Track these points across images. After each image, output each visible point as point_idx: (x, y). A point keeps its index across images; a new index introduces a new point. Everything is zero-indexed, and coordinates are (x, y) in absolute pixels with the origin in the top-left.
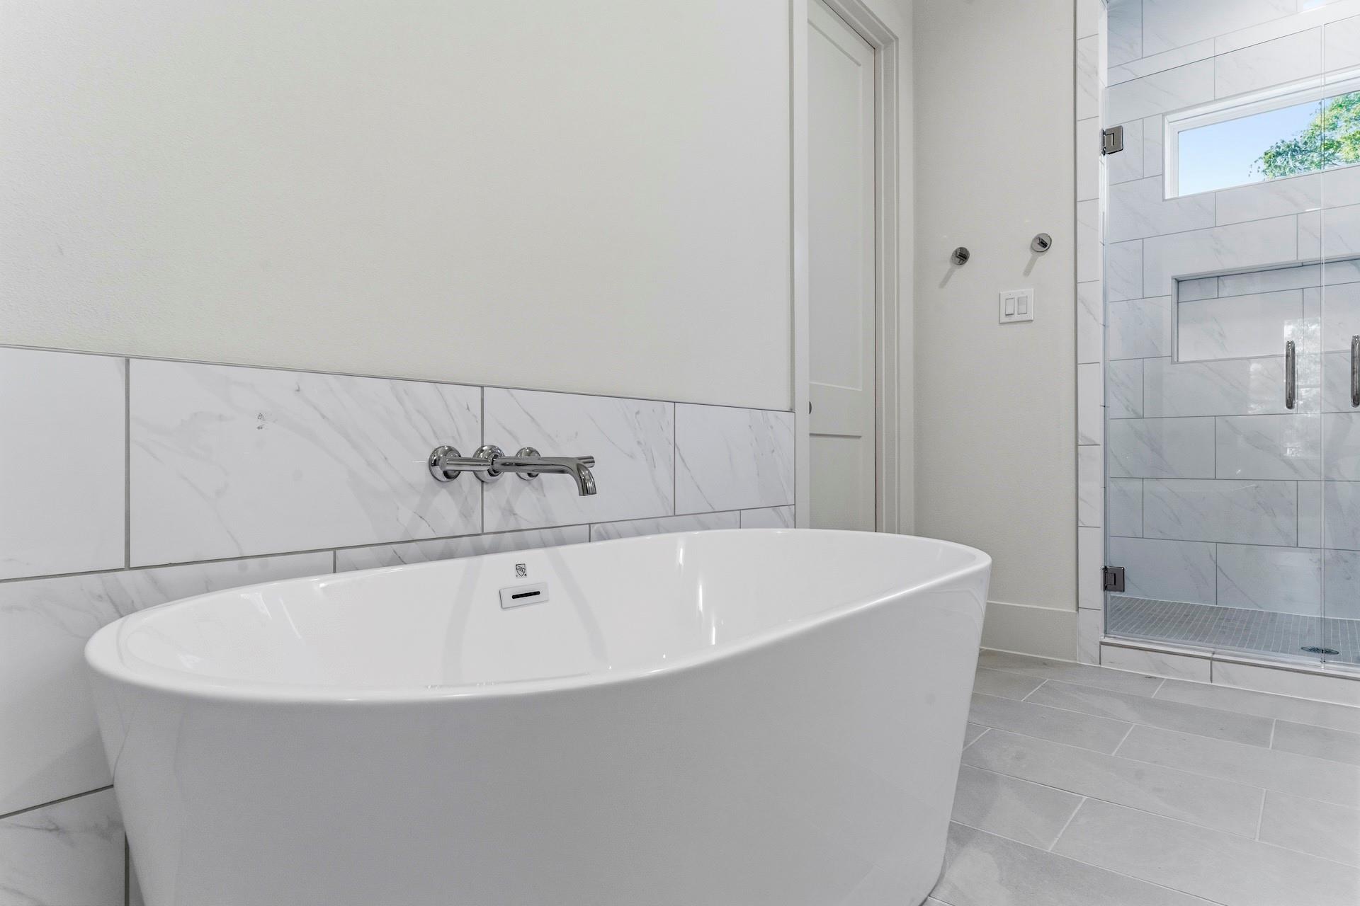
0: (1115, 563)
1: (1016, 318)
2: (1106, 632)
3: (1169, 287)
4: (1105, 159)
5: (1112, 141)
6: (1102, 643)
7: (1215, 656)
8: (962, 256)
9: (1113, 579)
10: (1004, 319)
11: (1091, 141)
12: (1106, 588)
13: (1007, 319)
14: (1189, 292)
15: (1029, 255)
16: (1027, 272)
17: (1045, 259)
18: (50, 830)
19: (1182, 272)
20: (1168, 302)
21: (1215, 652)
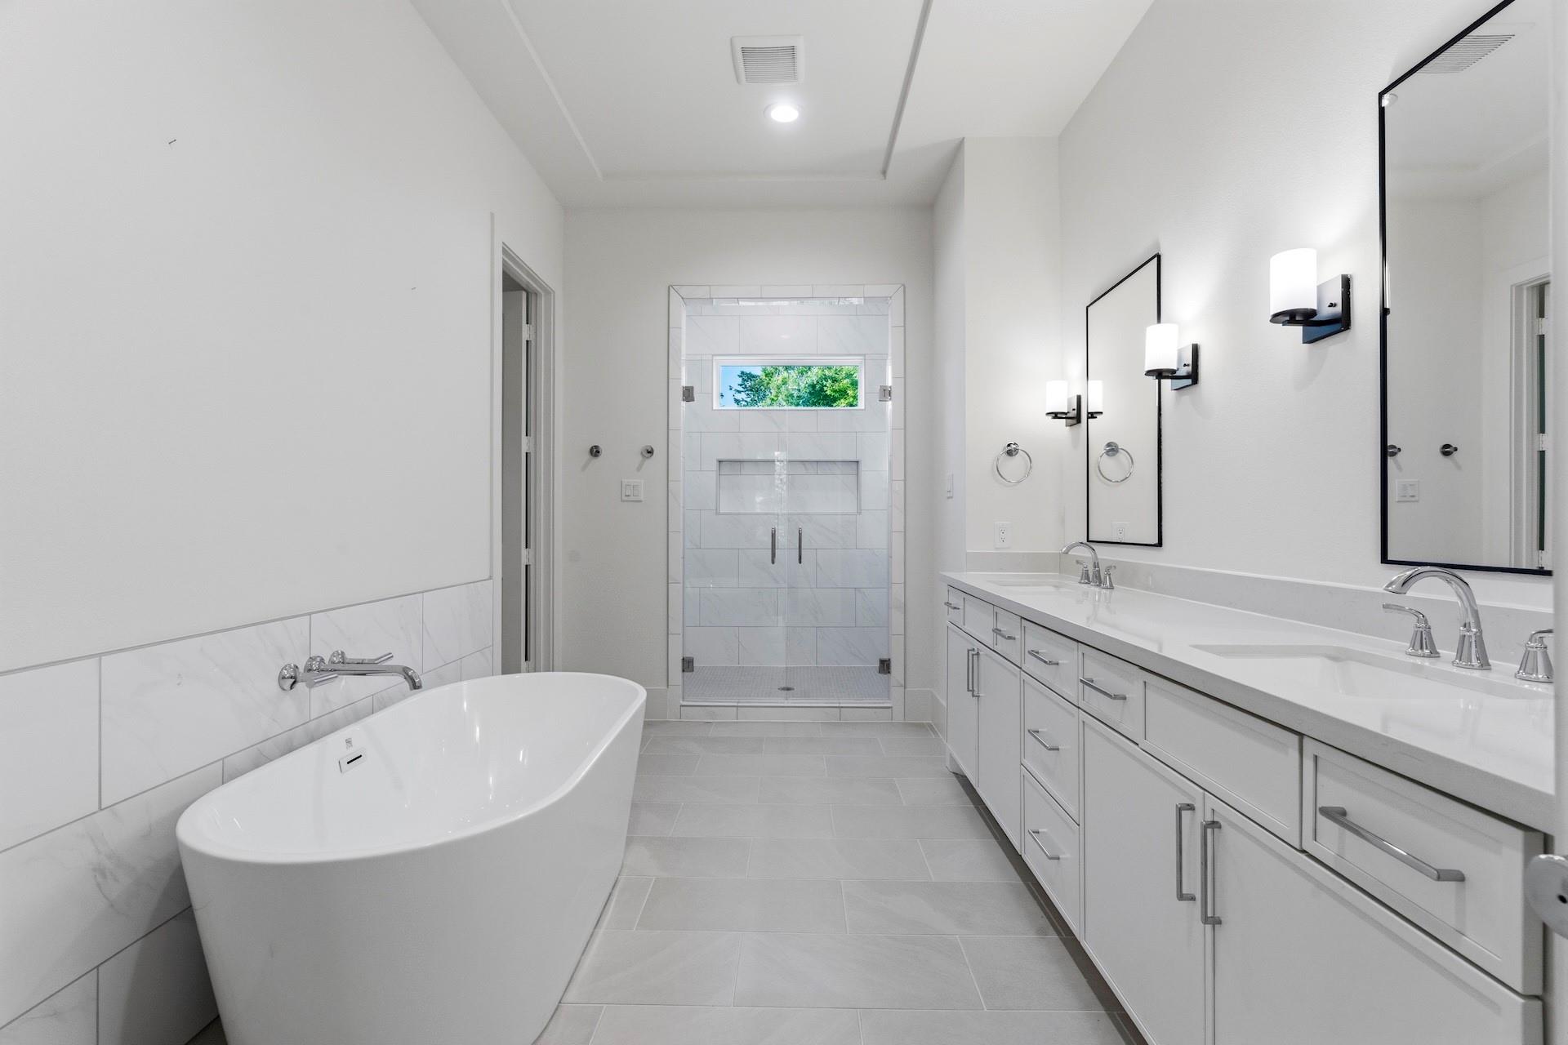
0: (688, 655)
1: (632, 498)
2: (683, 698)
3: (715, 465)
4: (684, 404)
5: (688, 395)
6: (682, 706)
7: (739, 704)
8: (595, 452)
9: (688, 664)
10: (624, 498)
11: (677, 394)
12: (683, 671)
13: (627, 498)
14: (726, 469)
15: (640, 458)
16: (639, 469)
17: (651, 462)
18: (51, 1016)
19: (722, 457)
20: (714, 475)
21: (738, 702)
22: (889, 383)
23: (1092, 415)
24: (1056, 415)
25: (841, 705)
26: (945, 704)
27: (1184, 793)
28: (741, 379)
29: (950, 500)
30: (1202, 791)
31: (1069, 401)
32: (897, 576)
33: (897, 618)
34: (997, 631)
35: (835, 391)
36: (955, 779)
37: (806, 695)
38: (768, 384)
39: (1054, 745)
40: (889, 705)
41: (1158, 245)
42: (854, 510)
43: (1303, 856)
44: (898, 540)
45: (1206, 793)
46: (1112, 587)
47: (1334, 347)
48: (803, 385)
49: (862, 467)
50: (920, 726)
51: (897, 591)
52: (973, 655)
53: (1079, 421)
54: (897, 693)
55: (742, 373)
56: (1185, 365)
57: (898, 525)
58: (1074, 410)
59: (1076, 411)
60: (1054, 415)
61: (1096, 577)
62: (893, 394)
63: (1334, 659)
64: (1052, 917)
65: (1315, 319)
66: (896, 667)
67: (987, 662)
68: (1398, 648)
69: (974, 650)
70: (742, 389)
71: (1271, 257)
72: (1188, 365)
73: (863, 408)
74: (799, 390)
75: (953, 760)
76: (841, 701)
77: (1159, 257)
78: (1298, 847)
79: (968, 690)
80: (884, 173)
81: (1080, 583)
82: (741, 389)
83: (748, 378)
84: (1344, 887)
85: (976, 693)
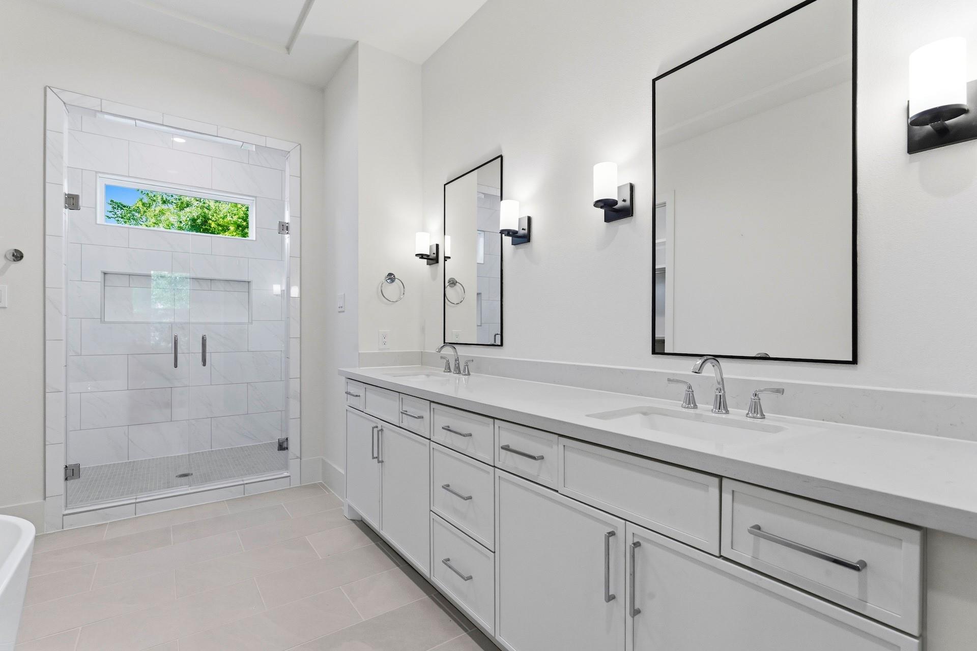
0: (71, 462)
2: (67, 507)
3: (100, 277)
4: (67, 212)
5: (71, 202)
6: (64, 515)
7: (138, 500)
9: (71, 472)
11: (56, 201)
12: (66, 479)
14: (111, 280)
15: (4, 262)
17: (18, 267)
19: (106, 270)
20: (98, 286)
21: (136, 499)
22: (287, 220)
23: (446, 258)
24: (422, 256)
25: (245, 482)
26: (343, 472)
27: (606, 523)
28: (111, 206)
29: (341, 314)
30: (624, 521)
31: (431, 247)
32: (294, 372)
33: (294, 406)
34: (404, 413)
35: (219, 225)
36: (354, 524)
37: (206, 479)
38: (145, 212)
39: (466, 495)
40: (286, 474)
41: (500, 150)
42: (245, 320)
43: (720, 560)
44: (295, 345)
45: (627, 522)
46: (469, 374)
47: (622, 226)
48: (184, 219)
49: (254, 286)
50: (314, 486)
51: (294, 385)
52: (378, 431)
53: (437, 262)
54: (294, 464)
55: (112, 201)
56: (523, 229)
57: (295, 331)
58: (434, 254)
59: (435, 255)
60: (420, 256)
61: (458, 368)
62: (290, 229)
63: (645, 414)
64: (459, 620)
65: (616, 207)
66: (293, 445)
67: (390, 434)
68: (677, 405)
69: (377, 427)
70: (113, 216)
71: (594, 166)
72: (525, 230)
73: (254, 239)
74: (181, 222)
75: (350, 508)
76: (244, 479)
77: (501, 157)
78: (718, 555)
79: (374, 458)
80: (288, 49)
81: (444, 372)
82: (111, 215)
83: (118, 206)
84: (761, 579)
85: (380, 459)
